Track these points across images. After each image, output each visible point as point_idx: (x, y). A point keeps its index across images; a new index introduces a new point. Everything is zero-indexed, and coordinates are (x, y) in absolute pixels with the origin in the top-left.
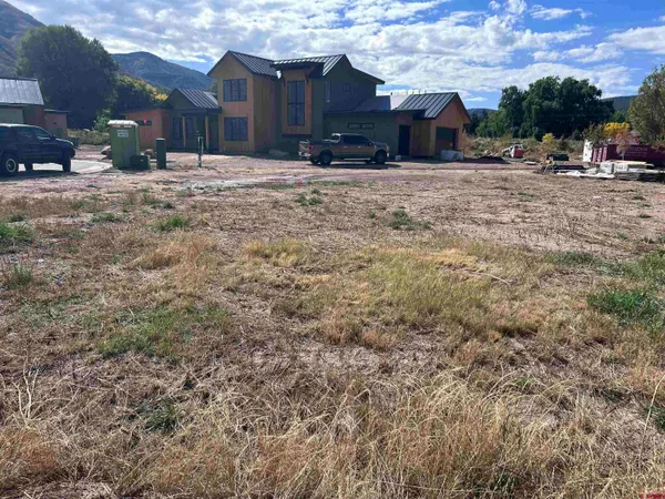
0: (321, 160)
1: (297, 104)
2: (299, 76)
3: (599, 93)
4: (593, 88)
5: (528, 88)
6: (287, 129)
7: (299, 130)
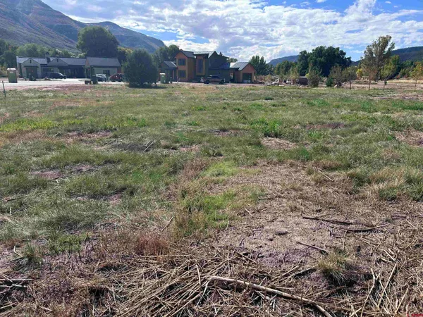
0: (207, 82)
1: (201, 66)
2: (201, 58)
3: (345, 54)
4: (342, 51)
5: (312, 52)
6: (198, 74)
7: (201, 74)
